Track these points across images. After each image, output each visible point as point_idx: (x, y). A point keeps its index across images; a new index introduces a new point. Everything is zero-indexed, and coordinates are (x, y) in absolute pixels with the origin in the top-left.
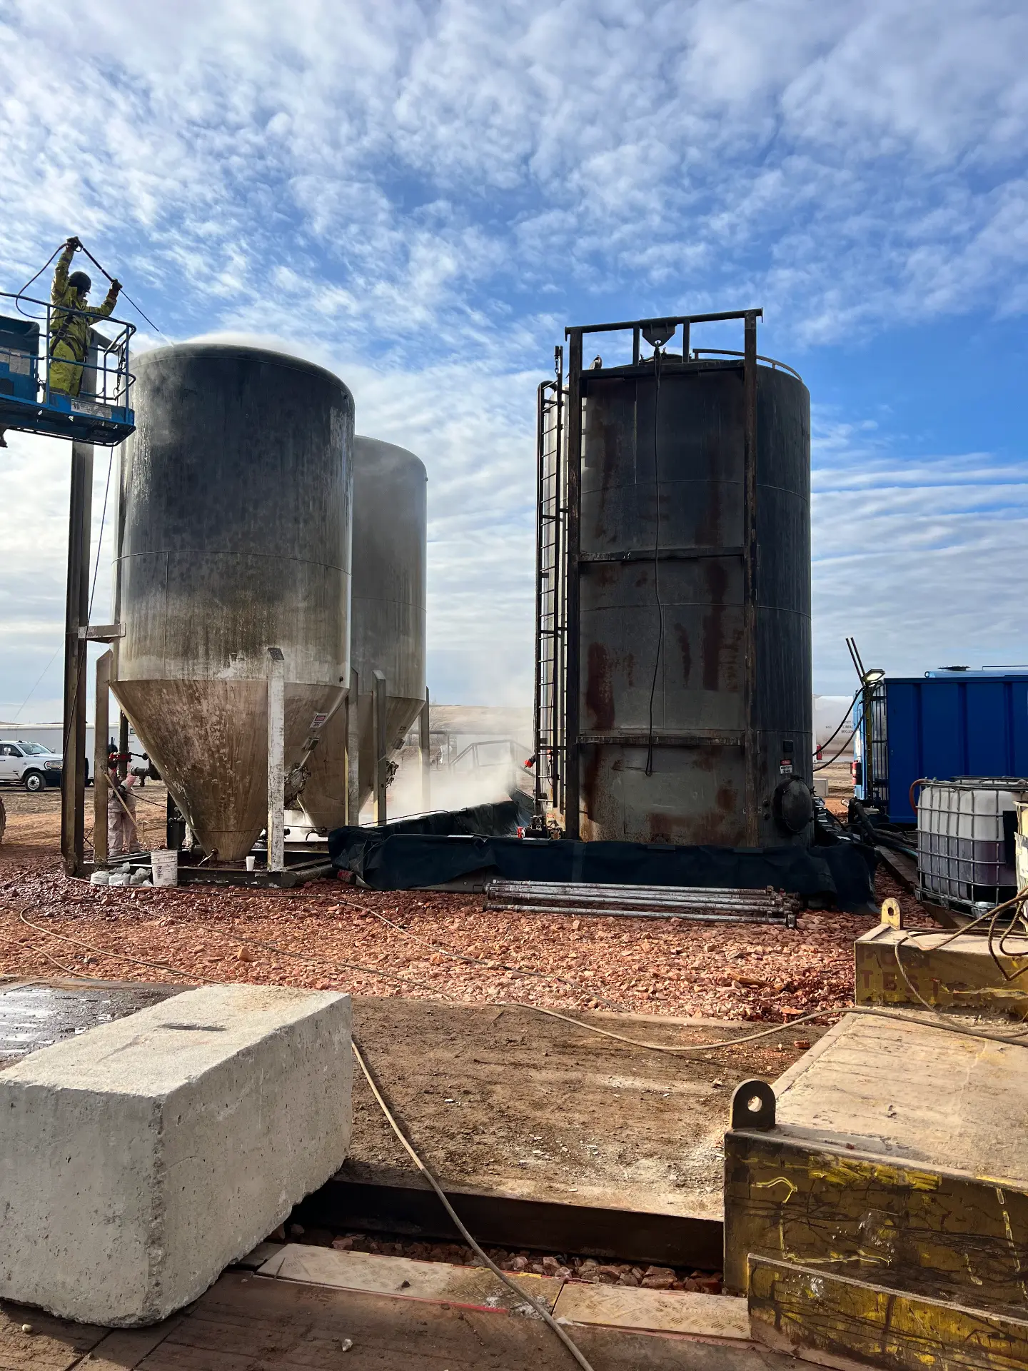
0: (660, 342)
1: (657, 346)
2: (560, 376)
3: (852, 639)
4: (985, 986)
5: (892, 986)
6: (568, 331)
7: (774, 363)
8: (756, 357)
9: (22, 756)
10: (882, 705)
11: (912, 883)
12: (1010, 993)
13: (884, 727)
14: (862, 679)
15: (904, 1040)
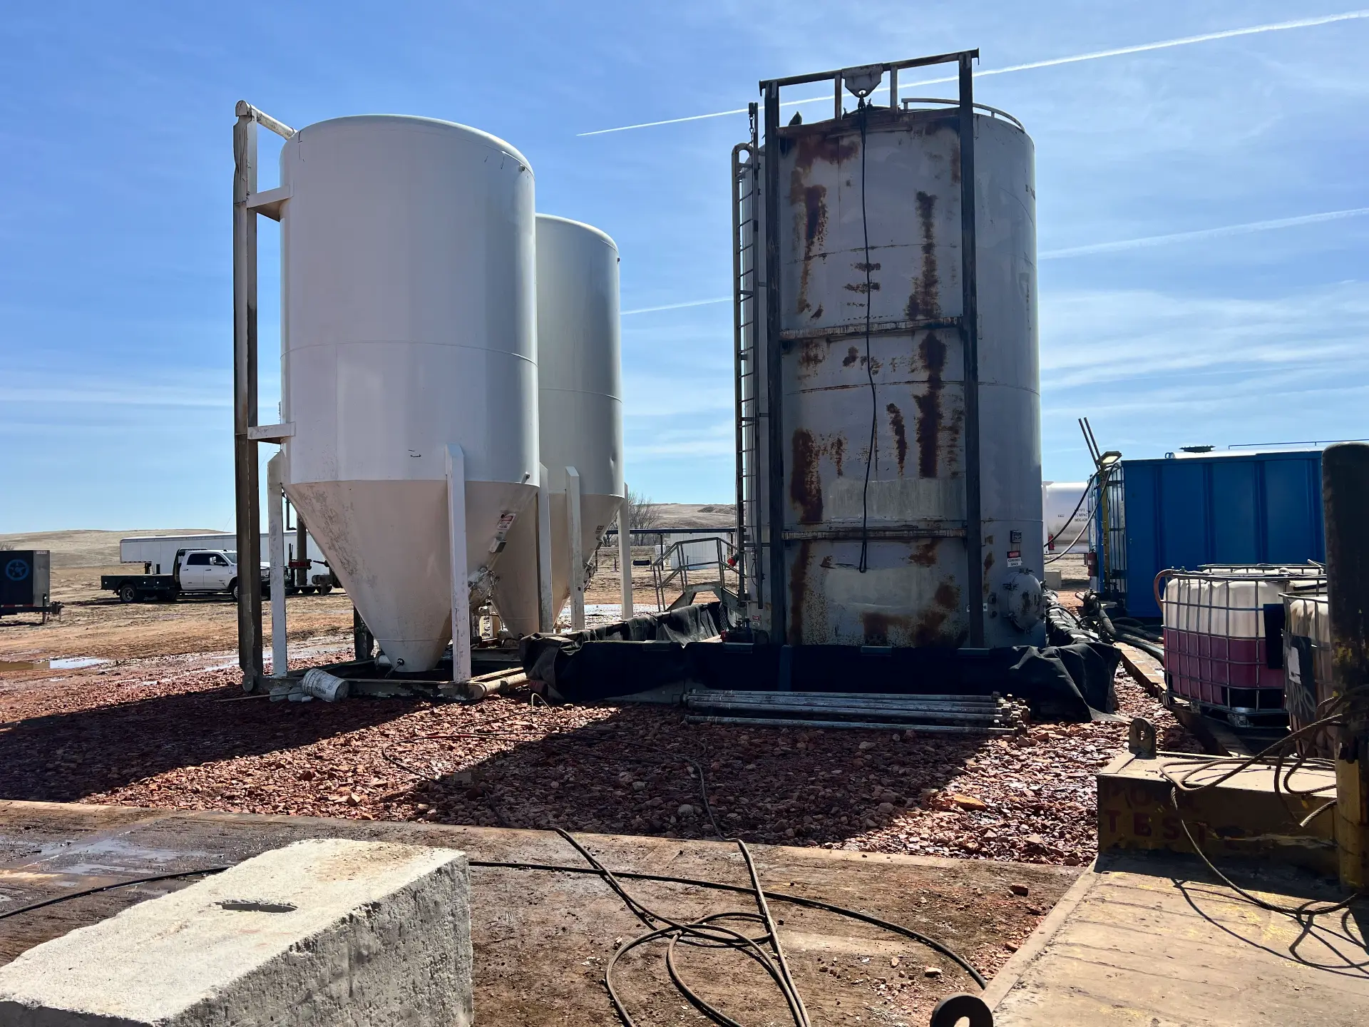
0: (864, 92)
1: (861, 97)
2: (755, 135)
3: (1085, 419)
4: (1265, 832)
5: (1146, 830)
6: (762, 85)
7: (993, 111)
8: (971, 105)
9: (227, 565)
10: (1120, 489)
11: (1157, 684)
12: (1298, 841)
13: (1122, 514)
14: (1097, 463)
15: (1165, 906)
